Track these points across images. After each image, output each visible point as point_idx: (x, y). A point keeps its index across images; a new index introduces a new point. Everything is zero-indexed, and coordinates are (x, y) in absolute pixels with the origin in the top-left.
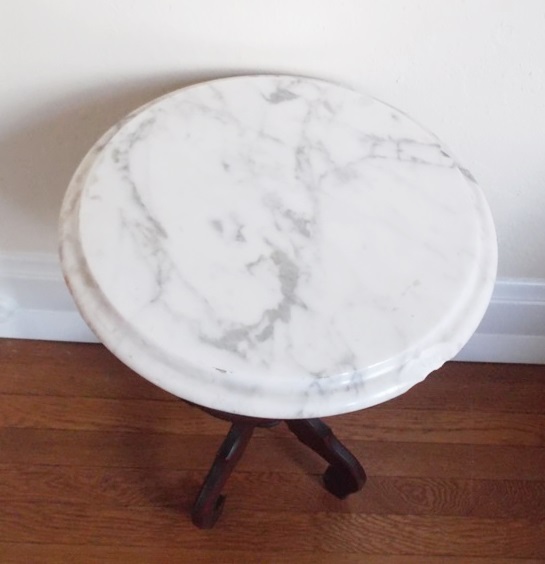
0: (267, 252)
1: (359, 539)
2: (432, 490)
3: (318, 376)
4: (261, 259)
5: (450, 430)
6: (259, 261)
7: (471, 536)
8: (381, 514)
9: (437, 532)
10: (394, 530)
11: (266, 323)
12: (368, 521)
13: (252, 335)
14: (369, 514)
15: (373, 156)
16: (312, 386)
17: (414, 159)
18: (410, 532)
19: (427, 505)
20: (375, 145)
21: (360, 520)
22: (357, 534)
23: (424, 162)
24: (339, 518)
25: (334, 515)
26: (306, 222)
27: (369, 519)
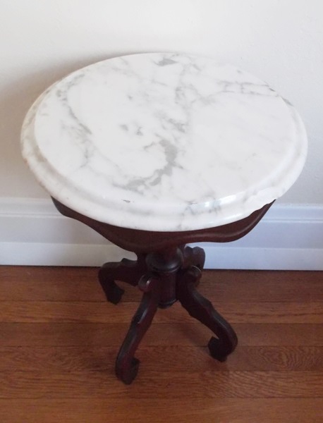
0: (157, 140)
1: (236, 388)
2: (286, 354)
3: (191, 203)
4: (153, 144)
5: (296, 315)
6: (152, 145)
7: (315, 384)
8: (250, 371)
9: (290, 382)
10: (259, 382)
11: (156, 176)
12: (241, 376)
13: (147, 183)
14: (242, 371)
15: (225, 91)
16: (186, 209)
17: (252, 93)
18: (271, 383)
19: (283, 363)
20: (226, 86)
21: (236, 376)
22: (234, 385)
23: (258, 94)
24: (220, 375)
25: (217, 373)
26: (182, 125)
27: (243, 374)
